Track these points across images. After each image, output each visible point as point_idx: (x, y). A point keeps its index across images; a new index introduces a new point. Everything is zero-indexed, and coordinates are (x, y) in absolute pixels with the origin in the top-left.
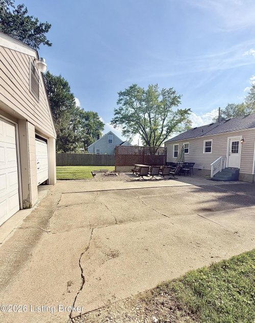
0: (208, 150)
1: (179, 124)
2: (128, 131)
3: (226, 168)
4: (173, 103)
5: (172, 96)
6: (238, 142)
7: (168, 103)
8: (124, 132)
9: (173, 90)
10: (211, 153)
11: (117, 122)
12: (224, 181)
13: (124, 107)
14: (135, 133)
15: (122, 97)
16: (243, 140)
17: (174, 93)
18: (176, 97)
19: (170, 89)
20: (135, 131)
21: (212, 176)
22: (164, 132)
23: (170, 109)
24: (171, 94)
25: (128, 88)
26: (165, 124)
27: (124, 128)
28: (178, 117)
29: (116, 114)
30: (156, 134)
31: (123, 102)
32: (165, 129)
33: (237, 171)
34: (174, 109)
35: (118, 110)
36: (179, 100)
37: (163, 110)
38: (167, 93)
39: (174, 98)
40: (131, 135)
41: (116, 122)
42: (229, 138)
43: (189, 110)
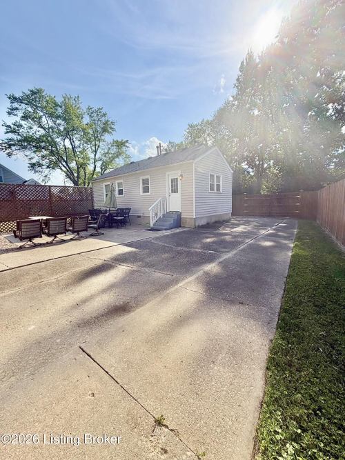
0: (146, 190)
1: (117, 160)
2: (41, 165)
3: (167, 212)
4: (105, 130)
5: (103, 119)
6: (177, 179)
7: (99, 130)
8: (33, 166)
9: (103, 111)
10: (149, 194)
11: (13, 148)
12: (166, 230)
13: (23, 123)
14: (53, 168)
15: (16, 105)
16: (181, 176)
17: (105, 115)
18: (108, 121)
19: (99, 109)
20: (53, 166)
21: (152, 225)
22: (98, 170)
23: (103, 138)
24: (101, 117)
25: (28, 92)
26: (97, 157)
27: (30, 159)
28: (114, 150)
29: (7, 132)
30: (87, 171)
31: (20, 114)
32: (99, 164)
33: (179, 215)
34: (108, 138)
35: (12, 126)
36: (113, 126)
37: (93, 138)
38: (96, 115)
39: (106, 123)
40: (46, 171)
41: (10, 147)
42: (167, 173)
43: (127, 141)
